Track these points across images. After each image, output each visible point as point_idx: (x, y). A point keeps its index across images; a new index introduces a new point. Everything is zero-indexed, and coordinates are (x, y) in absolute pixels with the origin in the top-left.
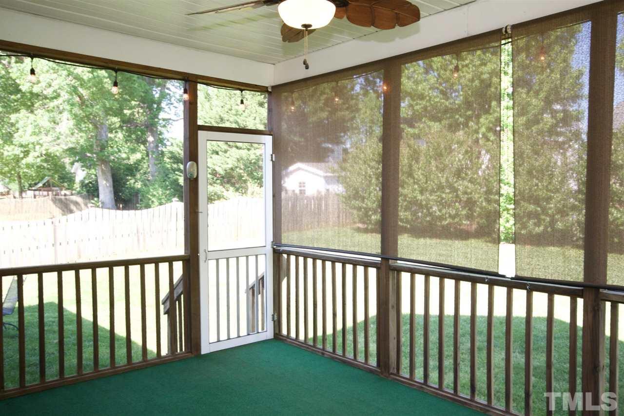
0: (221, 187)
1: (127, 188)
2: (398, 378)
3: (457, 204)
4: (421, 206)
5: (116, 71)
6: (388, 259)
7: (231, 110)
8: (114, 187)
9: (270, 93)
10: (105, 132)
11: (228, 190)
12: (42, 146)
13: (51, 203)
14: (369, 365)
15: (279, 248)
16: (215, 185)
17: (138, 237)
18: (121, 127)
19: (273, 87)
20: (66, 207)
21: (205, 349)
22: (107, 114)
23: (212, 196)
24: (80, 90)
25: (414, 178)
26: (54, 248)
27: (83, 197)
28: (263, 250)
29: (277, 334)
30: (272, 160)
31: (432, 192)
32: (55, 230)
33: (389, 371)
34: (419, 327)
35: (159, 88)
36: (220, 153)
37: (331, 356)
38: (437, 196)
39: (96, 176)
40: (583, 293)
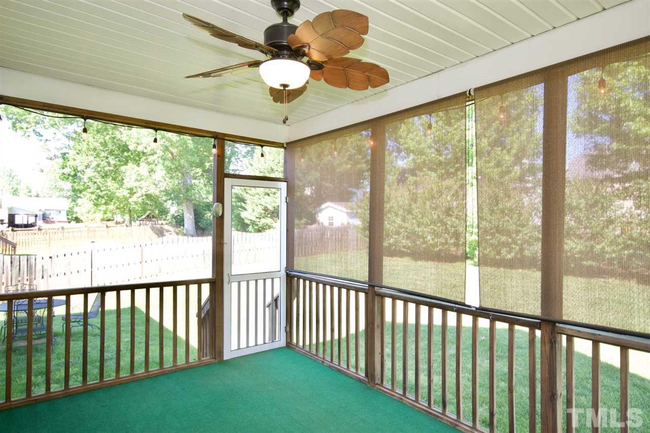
0: (271, 219)
1: (205, 220)
2: (382, 388)
3: (446, 235)
4: (418, 237)
5: (156, 130)
6: (374, 286)
7: (279, 163)
8: (195, 219)
9: (285, 148)
10: (190, 179)
11: (276, 222)
12: (142, 189)
13: (150, 230)
14: (359, 375)
15: (291, 273)
16: (267, 218)
17: (204, 257)
18: (202, 175)
19: (287, 144)
20: (160, 233)
21: (227, 356)
22: (192, 166)
23: (265, 226)
24: (171, 149)
25: (413, 215)
26: (141, 264)
27: (173, 226)
28: (278, 274)
29: (288, 343)
30: (286, 202)
31: (427, 225)
32: (142, 251)
33: (374, 382)
34: (411, 335)
35: (230, 148)
36: (270, 195)
37: (329, 365)
38: (430, 228)
39: (182, 210)
40: (540, 326)
